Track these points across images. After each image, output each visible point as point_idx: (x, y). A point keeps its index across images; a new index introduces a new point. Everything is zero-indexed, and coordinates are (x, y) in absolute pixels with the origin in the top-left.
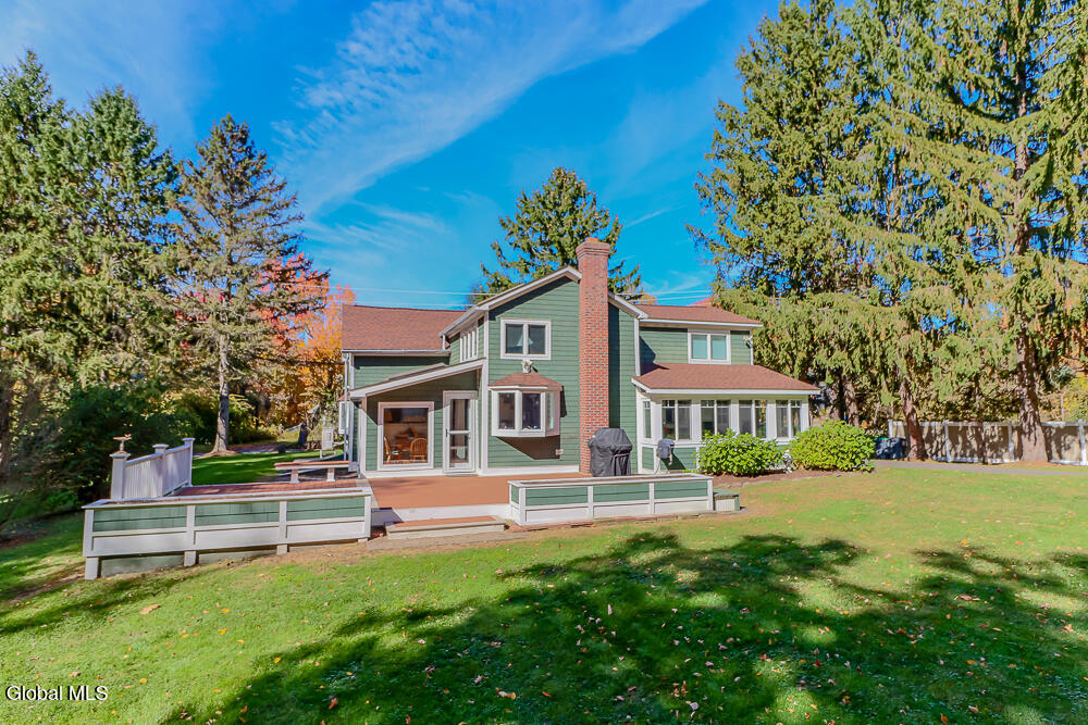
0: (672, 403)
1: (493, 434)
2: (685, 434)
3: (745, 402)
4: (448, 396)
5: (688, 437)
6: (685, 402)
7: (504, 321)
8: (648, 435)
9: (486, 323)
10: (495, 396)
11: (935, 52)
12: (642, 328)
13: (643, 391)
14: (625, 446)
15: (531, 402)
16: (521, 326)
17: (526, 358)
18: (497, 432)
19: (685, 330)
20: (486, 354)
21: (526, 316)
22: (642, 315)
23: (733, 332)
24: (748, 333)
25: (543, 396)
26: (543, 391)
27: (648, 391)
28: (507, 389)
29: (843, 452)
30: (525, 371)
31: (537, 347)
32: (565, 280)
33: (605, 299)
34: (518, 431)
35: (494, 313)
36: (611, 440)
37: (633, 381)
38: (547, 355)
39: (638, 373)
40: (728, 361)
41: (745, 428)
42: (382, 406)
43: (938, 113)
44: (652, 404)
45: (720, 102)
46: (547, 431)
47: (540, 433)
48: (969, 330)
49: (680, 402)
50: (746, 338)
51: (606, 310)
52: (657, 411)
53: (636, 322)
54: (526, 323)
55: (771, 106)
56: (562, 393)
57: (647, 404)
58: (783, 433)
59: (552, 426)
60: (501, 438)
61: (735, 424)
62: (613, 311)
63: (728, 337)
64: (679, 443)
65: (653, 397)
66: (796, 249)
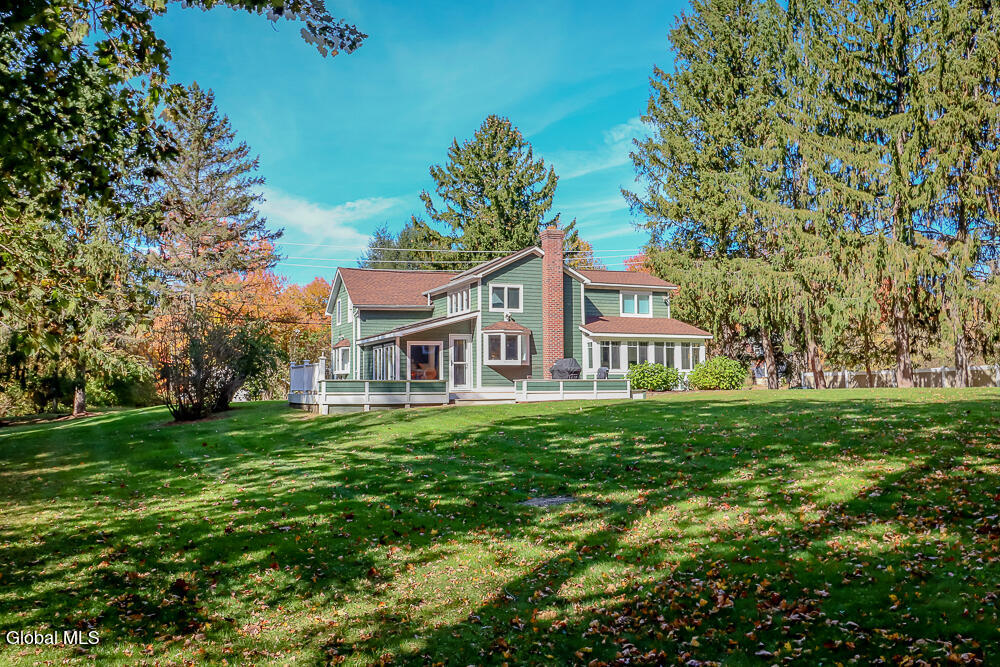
0: (608, 343)
1: (485, 364)
2: (617, 365)
3: (659, 344)
4: (453, 337)
5: (619, 367)
6: (616, 343)
7: (491, 285)
8: (591, 366)
9: (479, 288)
10: (486, 337)
11: (819, 65)
12: (588, 290)
13: (587, 335)
14: (577, 369)
15: (511, 340)
16: (503, 288)
17: (506, 311)
18: (488, 362)
19: (618, 292)
20: (479, 308)
21: (507, 281)
22: (587, 281)
23: (655, 293)
24: (666, 294)
25: (519, 337)
26: (519, 334)
27: (591, 334)
28: (495, 332)
29: (723, 377)
30: (506, 320)
31: (514, 303)
32: (533, 256)
33: (561, 270)
34: (503, 361)
35: (485, 280)
36: (567, 365)
37: (581, 328)
38: (521, 310)
39: (584, 323)
40: (650, 316)
41: (659, 360)
42: (410, 344)
43: (824, 113)
44: (594, 344)
45: (656, 68)
46: (522, 362)
47: (517, 363)
48: (844, 291)
49: (613, 343)
50: (664, 298)
51: (561, 278)
52: (597, 348)
53: (582, 286)
54: (506, 286)
55: (698, 87)
56: (531, 336)
57: (590, 344)
58: (685, 366)
59: (524, 359)
60: (490, 366)
61: (651, 358)
62: (567, 279)
63: (651, 297)
64: (612, 372)
65: (594, 338)
66: (715, 221)
